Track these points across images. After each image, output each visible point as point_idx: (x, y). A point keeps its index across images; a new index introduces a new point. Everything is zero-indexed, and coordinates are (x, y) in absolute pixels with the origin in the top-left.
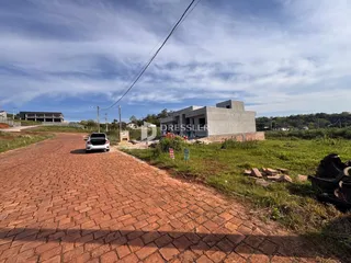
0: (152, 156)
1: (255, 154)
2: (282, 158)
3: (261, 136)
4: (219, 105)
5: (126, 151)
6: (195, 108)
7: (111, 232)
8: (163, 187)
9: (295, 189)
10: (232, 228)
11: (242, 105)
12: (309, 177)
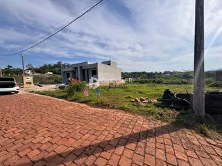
0: (69, 94)
2: (140, 92)
4: (103, 63)
6: (89, 63)
7: (86, 148)
8: (93, 114)
9: (156, 105)
10: (146, 127)
12: (158, 100)
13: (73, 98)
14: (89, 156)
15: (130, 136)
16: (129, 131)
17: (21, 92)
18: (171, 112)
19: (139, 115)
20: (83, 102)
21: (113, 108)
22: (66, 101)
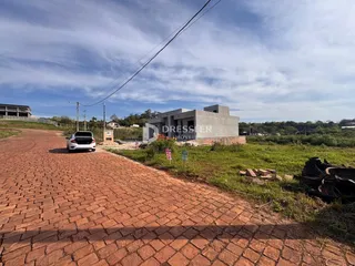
0: (148, 156)
1: (243, 156)
2: (266, 160)
3: (242, 140)
4: (206, 109)
5: (115, 152)
6: (184, 110)
7: (137, 229)
8: (168, 187)
9: (287, 187)
11: (227, 109)
12: (295, 177)
13: (152, 161)
14: (136, 239)
15: (207, 228)
16: (210, 221)
17: (99, 149)
18: (310, 201)
19: (242, 198)
20: (162, 169)
21: (203, 182)
22: (142, 166)
